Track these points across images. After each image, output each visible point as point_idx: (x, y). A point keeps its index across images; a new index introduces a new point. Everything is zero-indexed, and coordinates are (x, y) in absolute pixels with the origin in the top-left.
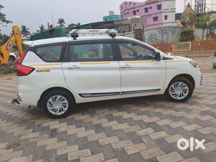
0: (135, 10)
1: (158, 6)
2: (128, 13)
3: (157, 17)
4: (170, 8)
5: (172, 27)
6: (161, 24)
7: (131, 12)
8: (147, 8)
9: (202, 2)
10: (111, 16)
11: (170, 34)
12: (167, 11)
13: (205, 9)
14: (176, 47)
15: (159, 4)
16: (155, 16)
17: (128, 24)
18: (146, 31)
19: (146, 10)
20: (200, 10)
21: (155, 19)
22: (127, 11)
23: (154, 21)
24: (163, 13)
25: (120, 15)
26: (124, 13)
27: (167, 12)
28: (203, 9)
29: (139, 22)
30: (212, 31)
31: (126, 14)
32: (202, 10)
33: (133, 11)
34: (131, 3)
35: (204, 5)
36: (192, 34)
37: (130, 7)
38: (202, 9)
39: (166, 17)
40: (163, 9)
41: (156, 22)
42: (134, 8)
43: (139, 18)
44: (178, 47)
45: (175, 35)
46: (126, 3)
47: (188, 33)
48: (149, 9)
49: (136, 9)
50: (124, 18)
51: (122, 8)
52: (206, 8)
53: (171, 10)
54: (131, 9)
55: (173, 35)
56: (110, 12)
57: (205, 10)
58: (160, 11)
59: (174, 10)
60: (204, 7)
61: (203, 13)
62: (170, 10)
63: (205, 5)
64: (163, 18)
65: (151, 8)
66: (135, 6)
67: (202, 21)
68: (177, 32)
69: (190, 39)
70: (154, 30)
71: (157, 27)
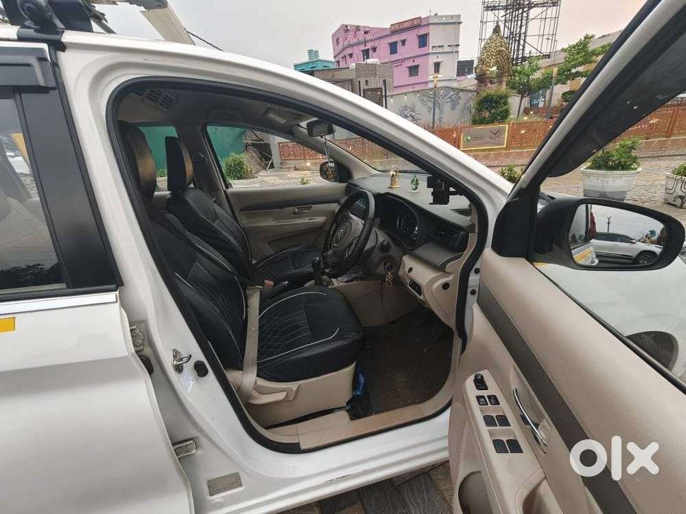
0: (366, 48)
1: (420, 37)
2: (351, 55)
3: (417, 67)
4: (446, 45)
5: (453, 89)
6: (426, 83)
7: (358, 51)
8: (396, 43)
9: (518, 30)
10: (313, 62)
11: (447, 106)
12: (440, 50)
13: (524, 47)
14: (469, 138)
15: (422, 32)
16: (414, 64)
17: (348, 80)
18: (392, 96)
19: (393, 48)
20: (513, 48)
21: (414, 70)
22: (349, 51)
23: (411, 75)
24: (430, 56)
25: (333, 60)
26: (342, 55)
27: (439, 53)
28: (521, 47)
29: (375, 76)
30: (535, 102)
31: (348, 57)
32: (518, 50)
33: (363, 51)
34: (358, 28)
35: (523, 38)
36: (506, 103)
37: (356, 40)
38: (518, 47)
39: (437, 66)
40: (431, 47)
41: (414, 79)
42: (365, 42)
43: (374, 65)
44: (475, 138)
45: (459, 108)
46: (345, 29)
47: (496, 102)
48: (399, 44)
49: (369, 46)
50: (342, 65)
51: (336, 41)
52: (527, 45)
53: (449, 49)
54: (358, 44)
55: (453, 108)
56: (310, 52)
57: (523, 50)
58: (423, 50)
59: (455, 49)
60: (522, 42)
61: (520, 56)
62: (446, 49)
63: (525, 36)
64: (432, 68)
65: (404, 42)
66: (368, 37)
67: (520, 73)
68: (462, 102)
69: (499, 117)
70: (412, 95)
71: (417, 88)
